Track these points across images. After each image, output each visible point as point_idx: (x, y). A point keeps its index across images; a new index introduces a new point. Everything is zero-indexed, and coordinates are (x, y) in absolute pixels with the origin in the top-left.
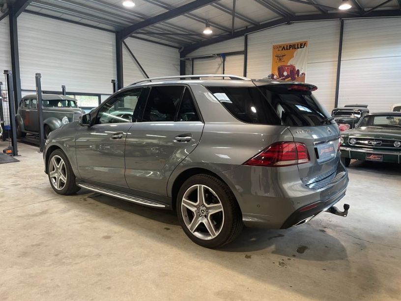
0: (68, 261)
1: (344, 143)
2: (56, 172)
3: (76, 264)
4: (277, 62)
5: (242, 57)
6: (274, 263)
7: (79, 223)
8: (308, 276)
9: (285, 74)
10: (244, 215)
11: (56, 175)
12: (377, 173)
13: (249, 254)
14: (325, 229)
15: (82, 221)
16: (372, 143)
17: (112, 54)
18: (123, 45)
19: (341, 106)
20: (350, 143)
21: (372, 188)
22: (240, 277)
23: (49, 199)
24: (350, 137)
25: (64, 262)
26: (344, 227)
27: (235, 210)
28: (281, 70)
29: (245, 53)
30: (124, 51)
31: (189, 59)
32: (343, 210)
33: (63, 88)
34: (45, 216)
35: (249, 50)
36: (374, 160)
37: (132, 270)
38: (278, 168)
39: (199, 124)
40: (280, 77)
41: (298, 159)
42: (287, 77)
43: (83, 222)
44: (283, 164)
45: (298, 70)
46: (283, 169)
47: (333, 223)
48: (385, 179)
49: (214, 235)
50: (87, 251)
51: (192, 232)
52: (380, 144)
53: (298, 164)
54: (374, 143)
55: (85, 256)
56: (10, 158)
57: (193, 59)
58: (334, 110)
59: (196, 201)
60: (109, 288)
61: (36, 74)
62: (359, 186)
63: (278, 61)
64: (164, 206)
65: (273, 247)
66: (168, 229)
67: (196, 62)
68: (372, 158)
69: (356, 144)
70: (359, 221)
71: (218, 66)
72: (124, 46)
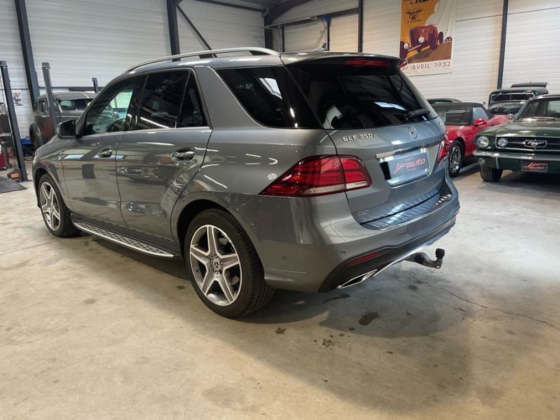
0: (20, 339)
1: (489, 145)
2: (49, 205)
3: (29, 342)
4: (408, 22)
5: (356, 17)
6: (316, 341)
7: (61, 280)
8: (359, 364)
9: (421, 40)
10: (267, 272)
11: (49, 210)
12: (540, 190)
13: (282, 326)
14: (417, 285)
15: (67, 277)
16: (533, 143)
17: (162, 27)
18: (178, 13)
19: (506, 86)
20: (499, 146)
21: (523, 215)
22: (255, 365)
23: (39, 243)
24: (497, 136)
25: (14, 340)
26: (449, 282)
27: (254, 264)
28: (414, 35)
29: (360, 11)
30: (180, 21)
31: (276, 27)
32: (434, 258)
33: (95, 81)
34: (21, 270)
35: (365, 6)
36: (535, 171)
37: (100, 354)
38: (312, 198)
39: (205, 130)
40: (413, 46)
41: (346, 183)
42: (424, 44)
43: (69, 279)
44: (320, 192)
45: (441, 33)
46: (320, 201)
47: (435, 275)
48: (547, 201)
49: (231, 299)
50: (53, 323)
51: (205, 294)
52: (544, 145)
53: (346, 190)
54: (534, 143)
55: (46, 331)
56: (15, 184)
57: (283, 27)
58: (493, 93)
59: (206, 250)
60: (56, 381)
61: (43, 64)
62: (502, 213)
63: (410, 20)
64: (172, 256)
65: (324, 316)
66: (181, 288)
67: (288, 31)
68: (531, 167)
69: (506, 146)
70: (479, 270)
71: (320, 35)
72: (180, 14)
